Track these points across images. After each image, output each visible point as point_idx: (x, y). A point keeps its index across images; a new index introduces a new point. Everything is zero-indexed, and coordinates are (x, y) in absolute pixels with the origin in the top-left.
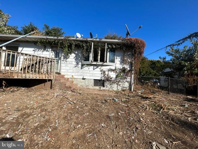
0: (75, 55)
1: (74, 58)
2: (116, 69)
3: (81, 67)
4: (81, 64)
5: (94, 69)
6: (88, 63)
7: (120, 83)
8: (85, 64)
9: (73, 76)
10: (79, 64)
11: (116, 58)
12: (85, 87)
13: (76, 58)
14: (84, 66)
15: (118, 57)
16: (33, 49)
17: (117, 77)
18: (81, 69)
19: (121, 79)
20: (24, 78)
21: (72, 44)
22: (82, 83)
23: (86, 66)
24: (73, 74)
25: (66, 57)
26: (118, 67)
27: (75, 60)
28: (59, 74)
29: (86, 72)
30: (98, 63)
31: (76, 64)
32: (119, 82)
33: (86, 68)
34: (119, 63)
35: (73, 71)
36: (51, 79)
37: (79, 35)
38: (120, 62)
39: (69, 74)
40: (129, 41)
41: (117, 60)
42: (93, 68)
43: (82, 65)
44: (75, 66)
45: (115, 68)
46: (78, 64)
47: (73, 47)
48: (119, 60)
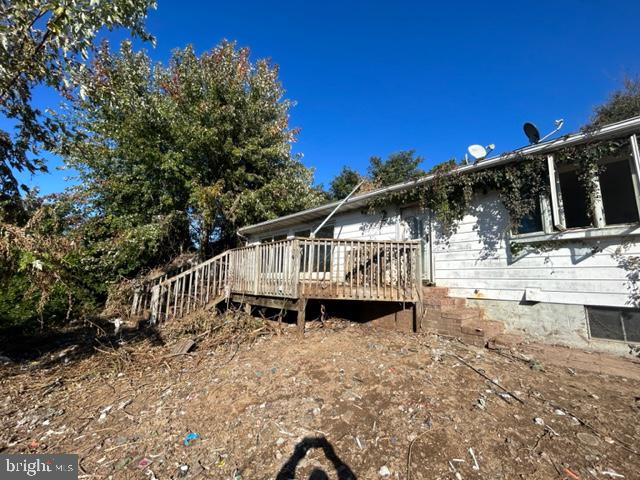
0: (476, 219)
1: (475, 228)
3: (505, 256)
4: (504, 245)
5: (575, 262)
6: (536, 239)
8: (524, 244)
9: (480, 292)
10: (497, 246)
12: (540, 336)
13: (483, 228)
14: (521, 253)
16: (359, 225)
18: (510, 263)
21: (464, 185)
22: (522, 320)
23: (529, 252)
24: (478, 285)
25: (445, 231)
27: (480, 234)
28: (430, 285)
29: (535, 273)
30: (594, 234)
31: (486, 249)
33: (531, 261)
35: (477, 273)
36: (413, 301)
37: (477, 151)
39: (462, 283)
42: (573, 256)
43: (513, 250)
44: (483, 254)
46: (491, 246)
47: (468, 194)
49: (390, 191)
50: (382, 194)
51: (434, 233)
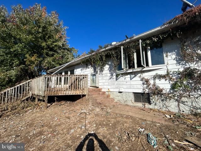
0: (108, 66)
1: (109, 69)
2: (168, 74)
3: (115, 78)
4: (115, 75)
5: (131, 79)
6: (122, 73)
7: (184, 99)
8: (120, 74)
9: (110, 89)
10: (113, 75)
11: (167, 56)
12: (123, 102)
14: (119, 77)
15: (169, 54)
17: (173, 87)
18: (116, 80)
19: (184, 90)
20: (64, 94)
21: (103, 56)
22: (119, 98)
23: (121, 76)
24: (109, 87)
25: (102, 70)
26: (173, 70)
27: (110, 71)
28: (97, 88)
29: (122, 83)
30: (134, 71)
31: (111, 76)
32: (181, 96)
33: (121, 79)
34: (175, 62)
35: (109, 84)
36: (85, 94)
37: (114, 43)
38: (177, 60)
39: (105, 87)
40: (185, 18)
41: (169, 58)
42: (130, 77)
43: (117, 76)
44: (110, 77)
45: (168, 72)
46: (112, 75)
47: (104, 58)
48: (174, 56)
49: (85, 58)
50: (83, 59)
51: (99, 71)
